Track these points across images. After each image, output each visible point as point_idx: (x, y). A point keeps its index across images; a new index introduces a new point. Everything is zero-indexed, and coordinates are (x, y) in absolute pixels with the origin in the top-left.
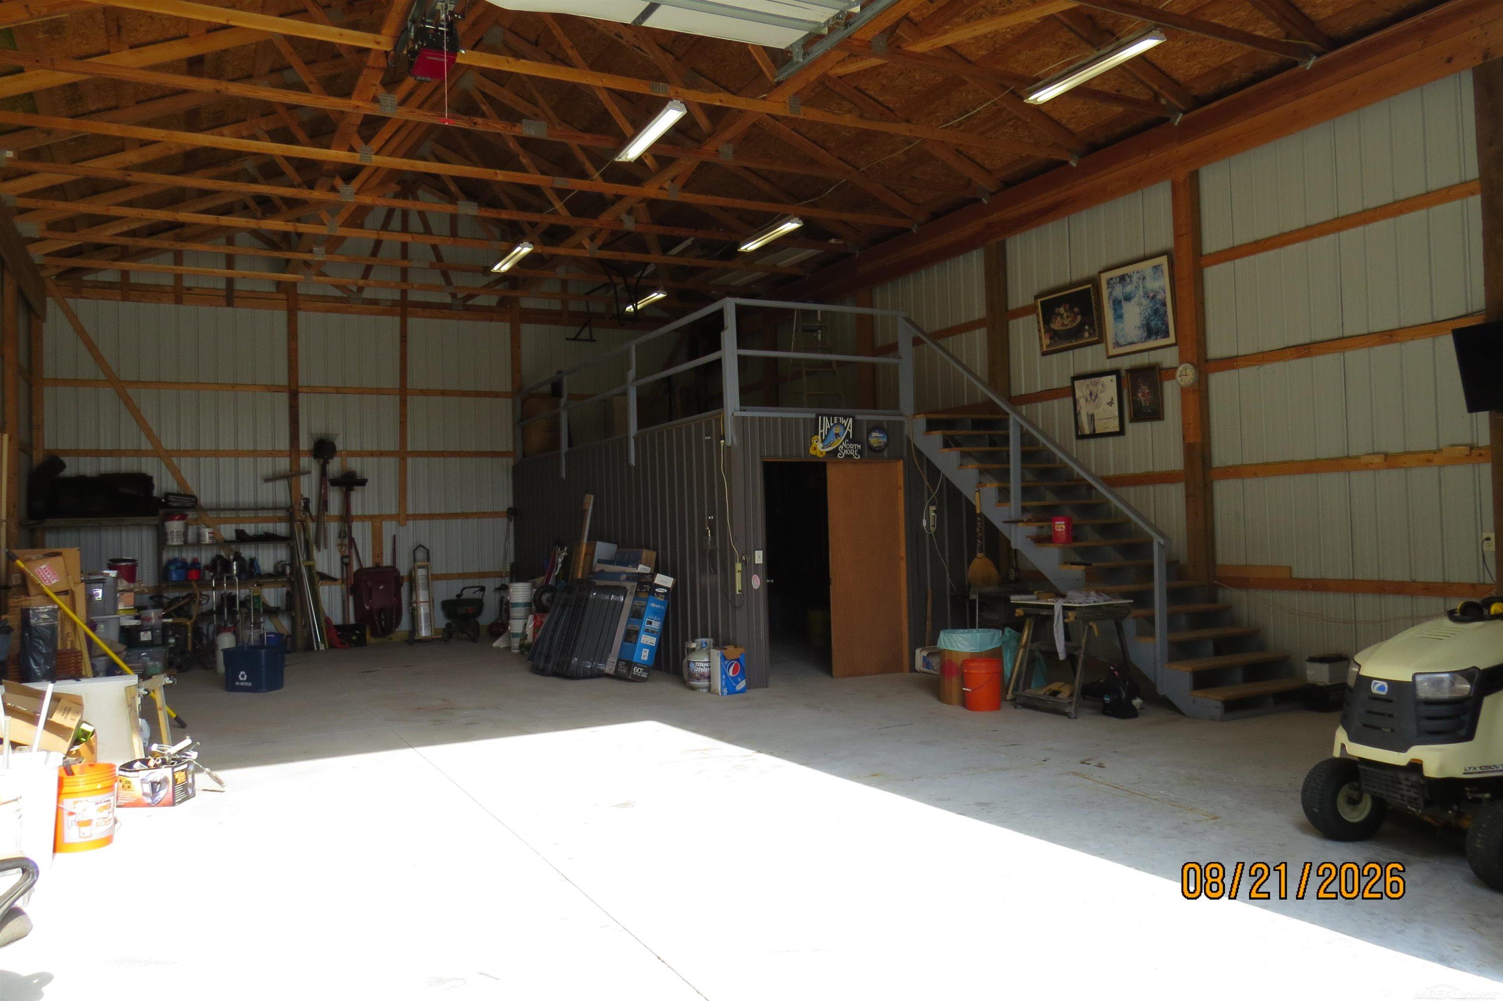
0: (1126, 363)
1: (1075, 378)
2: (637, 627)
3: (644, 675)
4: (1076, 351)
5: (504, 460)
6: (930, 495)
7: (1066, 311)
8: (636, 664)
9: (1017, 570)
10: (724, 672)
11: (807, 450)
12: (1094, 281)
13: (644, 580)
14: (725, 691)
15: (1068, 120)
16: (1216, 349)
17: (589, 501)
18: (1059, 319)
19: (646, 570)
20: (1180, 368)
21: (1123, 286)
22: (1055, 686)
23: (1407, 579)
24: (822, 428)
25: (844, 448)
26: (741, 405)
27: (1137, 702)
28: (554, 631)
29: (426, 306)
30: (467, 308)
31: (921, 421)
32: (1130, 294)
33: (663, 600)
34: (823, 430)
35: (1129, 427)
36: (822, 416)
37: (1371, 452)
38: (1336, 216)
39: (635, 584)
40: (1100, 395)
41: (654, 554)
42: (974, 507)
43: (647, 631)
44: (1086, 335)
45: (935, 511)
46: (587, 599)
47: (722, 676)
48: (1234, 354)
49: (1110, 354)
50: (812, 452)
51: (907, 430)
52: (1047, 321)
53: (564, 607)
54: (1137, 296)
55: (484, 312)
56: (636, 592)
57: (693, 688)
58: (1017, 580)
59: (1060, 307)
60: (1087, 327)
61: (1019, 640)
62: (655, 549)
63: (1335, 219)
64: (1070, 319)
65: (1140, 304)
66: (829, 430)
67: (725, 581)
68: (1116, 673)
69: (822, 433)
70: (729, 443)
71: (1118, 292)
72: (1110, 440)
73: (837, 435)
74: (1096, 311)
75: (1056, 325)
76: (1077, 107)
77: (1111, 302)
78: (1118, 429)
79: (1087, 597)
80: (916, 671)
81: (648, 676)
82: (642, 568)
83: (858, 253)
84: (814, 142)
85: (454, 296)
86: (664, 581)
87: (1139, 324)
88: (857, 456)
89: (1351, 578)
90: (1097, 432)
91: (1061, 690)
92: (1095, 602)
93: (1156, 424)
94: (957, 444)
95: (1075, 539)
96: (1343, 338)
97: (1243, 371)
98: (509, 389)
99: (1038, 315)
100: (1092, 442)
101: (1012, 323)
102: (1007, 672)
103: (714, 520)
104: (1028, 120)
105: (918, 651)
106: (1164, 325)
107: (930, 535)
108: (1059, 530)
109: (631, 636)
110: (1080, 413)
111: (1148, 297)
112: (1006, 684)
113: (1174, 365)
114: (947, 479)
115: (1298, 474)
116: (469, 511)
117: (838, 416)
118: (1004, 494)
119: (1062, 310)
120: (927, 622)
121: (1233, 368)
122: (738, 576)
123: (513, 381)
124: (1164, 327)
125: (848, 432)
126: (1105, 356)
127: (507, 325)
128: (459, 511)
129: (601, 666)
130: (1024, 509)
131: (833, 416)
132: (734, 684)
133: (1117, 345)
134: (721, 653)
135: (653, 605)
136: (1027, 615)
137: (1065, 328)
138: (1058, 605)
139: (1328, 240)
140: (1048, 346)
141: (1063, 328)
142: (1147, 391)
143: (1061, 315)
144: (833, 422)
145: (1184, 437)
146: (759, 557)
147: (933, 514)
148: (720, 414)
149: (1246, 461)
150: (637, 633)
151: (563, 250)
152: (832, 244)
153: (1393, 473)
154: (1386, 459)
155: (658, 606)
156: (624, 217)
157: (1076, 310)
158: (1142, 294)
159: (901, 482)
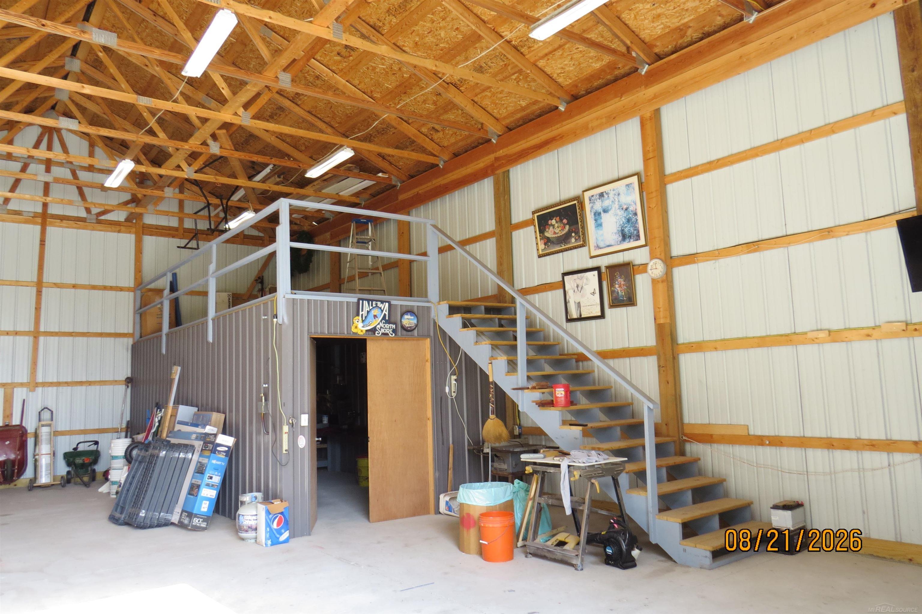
0: (603, 262)
1: (565, 274)
2: (199, 482)
3: (204, 525)
4: (565, 253)
5: (125, 340)
6: (451, 367)
7: (557, 222)
8: (196, 516)
9: (520, 426)
10: (268, 525)
11: (349, 327)
12: (579, 199)
13: (208, 440)
14: (269, 542)
15: (558, 74)
16: (677, 250)
17: (177, 372)
18: (551, 228)
19: (212, 430)
20: (651, 263)
21: (602, 201)
22: (561, 537)
23: (853, 437)
24: (362, 311)
25: (381, 327)
26: (292, 289)
27: (635, 553)
28: (131, 484)
29: (63, 218)
30: (99, 222)
31: (444, 307)
32: (608, 207)
33: (224, 457)
34: (363, 313)
35: (608, 311)
36: (363, 300)
37: (815, 328)
38: (776, 139)
39: (202, 443)
40: (585, 287)
41: (223, 416)
42: (487, 376)
43: (208, 485)
44: (573, 240)
45: (456, 380)
46: (158, 457)
47: (266, 529)
48: (693, 251)
49: (592, 255)
50: (354, 330)
51: (433, 314)
52: (542, 231)
53: (140, 462)
54: (613, 208)
55: (115, 225)
56: (202, 450)
57: (243, 539)
58: (519, 436)
59: (552, 220)
60: (573, 234)
61: (527, 491)
62: (224, 413)
63: (775, 141)
64: (560, 229)
65: (616, 215)
66: (368, 312)
67: (275, 442)
68: (616, 525)
69: (362, 315)
70: (280, 322)
71: (598, 206)
72: (593, 322)
73: (375, 316)
74: (581, 222)
75: (549, 233)
76: (565, 63)
77: (593, 214)
78: (599, 314)
79: (589, 456)
80: (440, 513)
81: (207, 525)
82: (209, 429)
83: (399, 185)
84: (364, 93)
85: (88, 210)
86: (227, 441)
87: (615, 231)
88: (392, 334)
89: (802, 435)
90: (583, 316)
91: (567, 541)
92: (596, 461)
93: (630, 308)
94: (473, 325)
95: (572, 403)
96: (787, 236)
97: (701, 265)
98: (132, 285)
99: (535, 226)
100: (579, 323)
101: (514, 233)
102: (518, 522)
103: (268, 388)
104: (528, 72)
105: (442, 496)
106: (635, 230)
107: (452, 399)
108: (559, 396)
109: (194, 489)
110: (569, 302)
111: (622, 209)
112: (517, 531)
113: (644, 262)
114: (465, 353)
115: (752, 347)
116: (93, 380)
117: (377, 301)
118: (512, 365)
119: (553, 222)
120: (449, 472)
121: (694, 262)
122: (285, 437)
123: (136, 279)
124: (635, 232)
125: (385, 315)
126: (588, 257)
127: (133, 237)
128: (84, 380)
129: (168, 516)
130: (529, 378)
131: (372, 301)
132: (278, 536)
133: (598, 247)
134: (266, 508)
135: (214, 462)
136: (535, 472)
137: (556, 236)
138: (564, 463)
139: (772, 157)
140: (543, 250)
141: (554, 236)
142: (622, 283)
143: (553, 226)
144: (372, 305)
145: (655, 319)
146: (305, 420)
147: (455, 382)
148: (274, 297)
149: (707, 338)
150: (198, 487)
151: (164, 170)
152: (380, 177)
153: (836, 346)
154: (830, 335)
155: (219, 463)
156: (210, 142)
157: (565, 221)
158: (617, 207)
159: (428, 356)
